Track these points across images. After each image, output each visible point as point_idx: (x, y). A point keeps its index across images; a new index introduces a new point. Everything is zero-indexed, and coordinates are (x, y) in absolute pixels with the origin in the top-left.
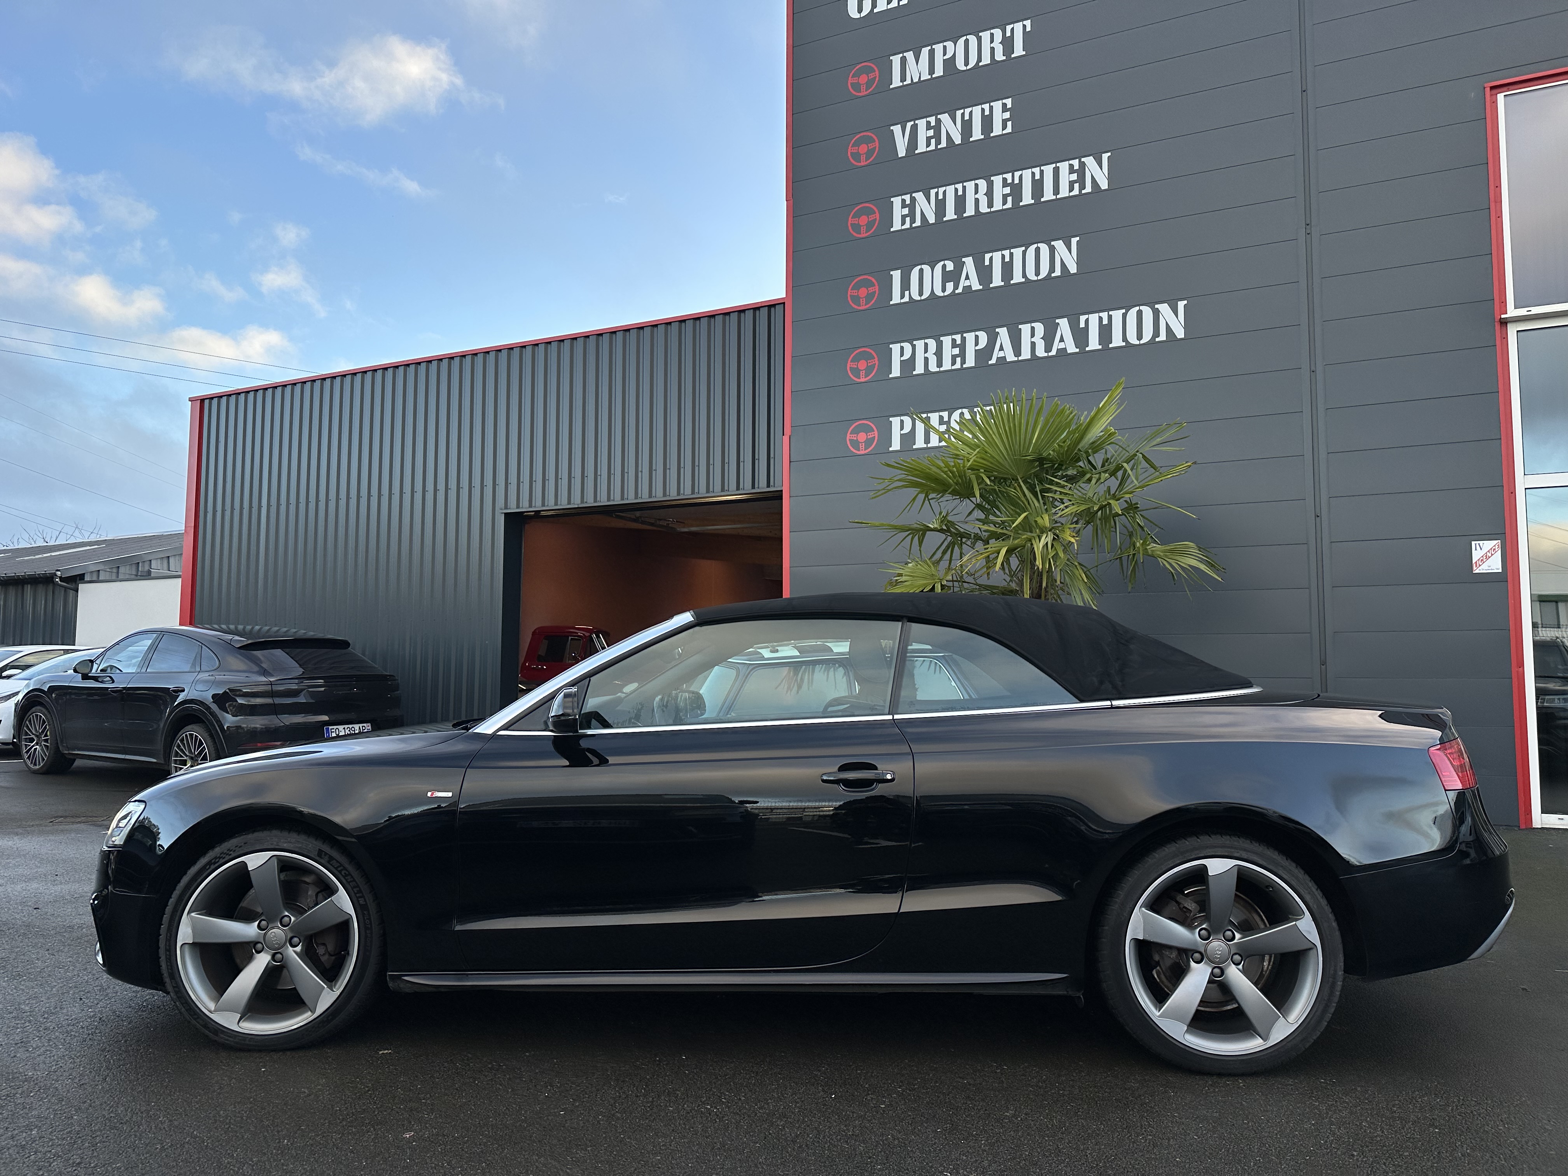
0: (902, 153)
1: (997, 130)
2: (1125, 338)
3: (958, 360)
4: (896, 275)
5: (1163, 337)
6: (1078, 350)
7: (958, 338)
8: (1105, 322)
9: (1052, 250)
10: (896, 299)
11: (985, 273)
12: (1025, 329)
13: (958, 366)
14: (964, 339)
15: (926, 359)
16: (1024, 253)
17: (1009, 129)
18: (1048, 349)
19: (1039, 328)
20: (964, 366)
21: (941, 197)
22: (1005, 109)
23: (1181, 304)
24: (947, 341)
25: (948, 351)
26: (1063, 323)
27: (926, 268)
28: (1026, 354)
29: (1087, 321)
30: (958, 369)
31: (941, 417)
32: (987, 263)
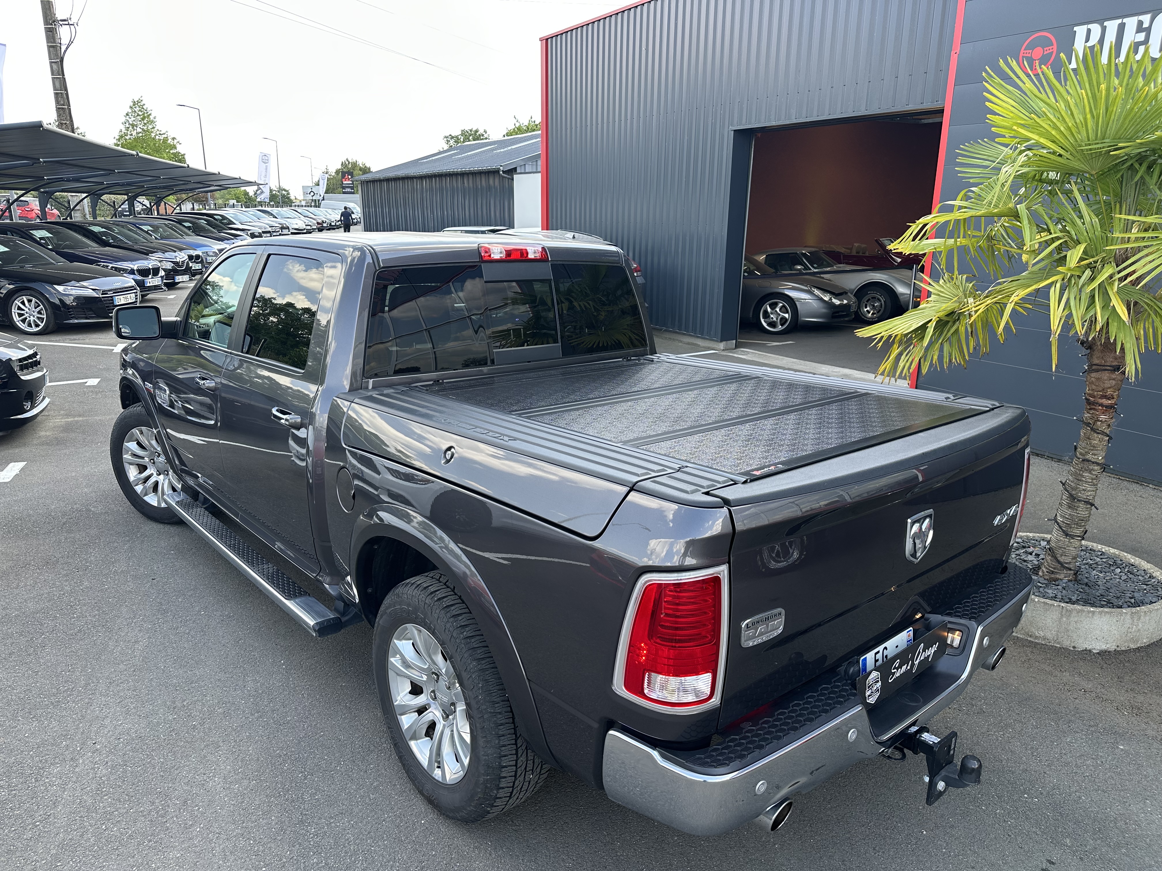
31: (1140, 22)
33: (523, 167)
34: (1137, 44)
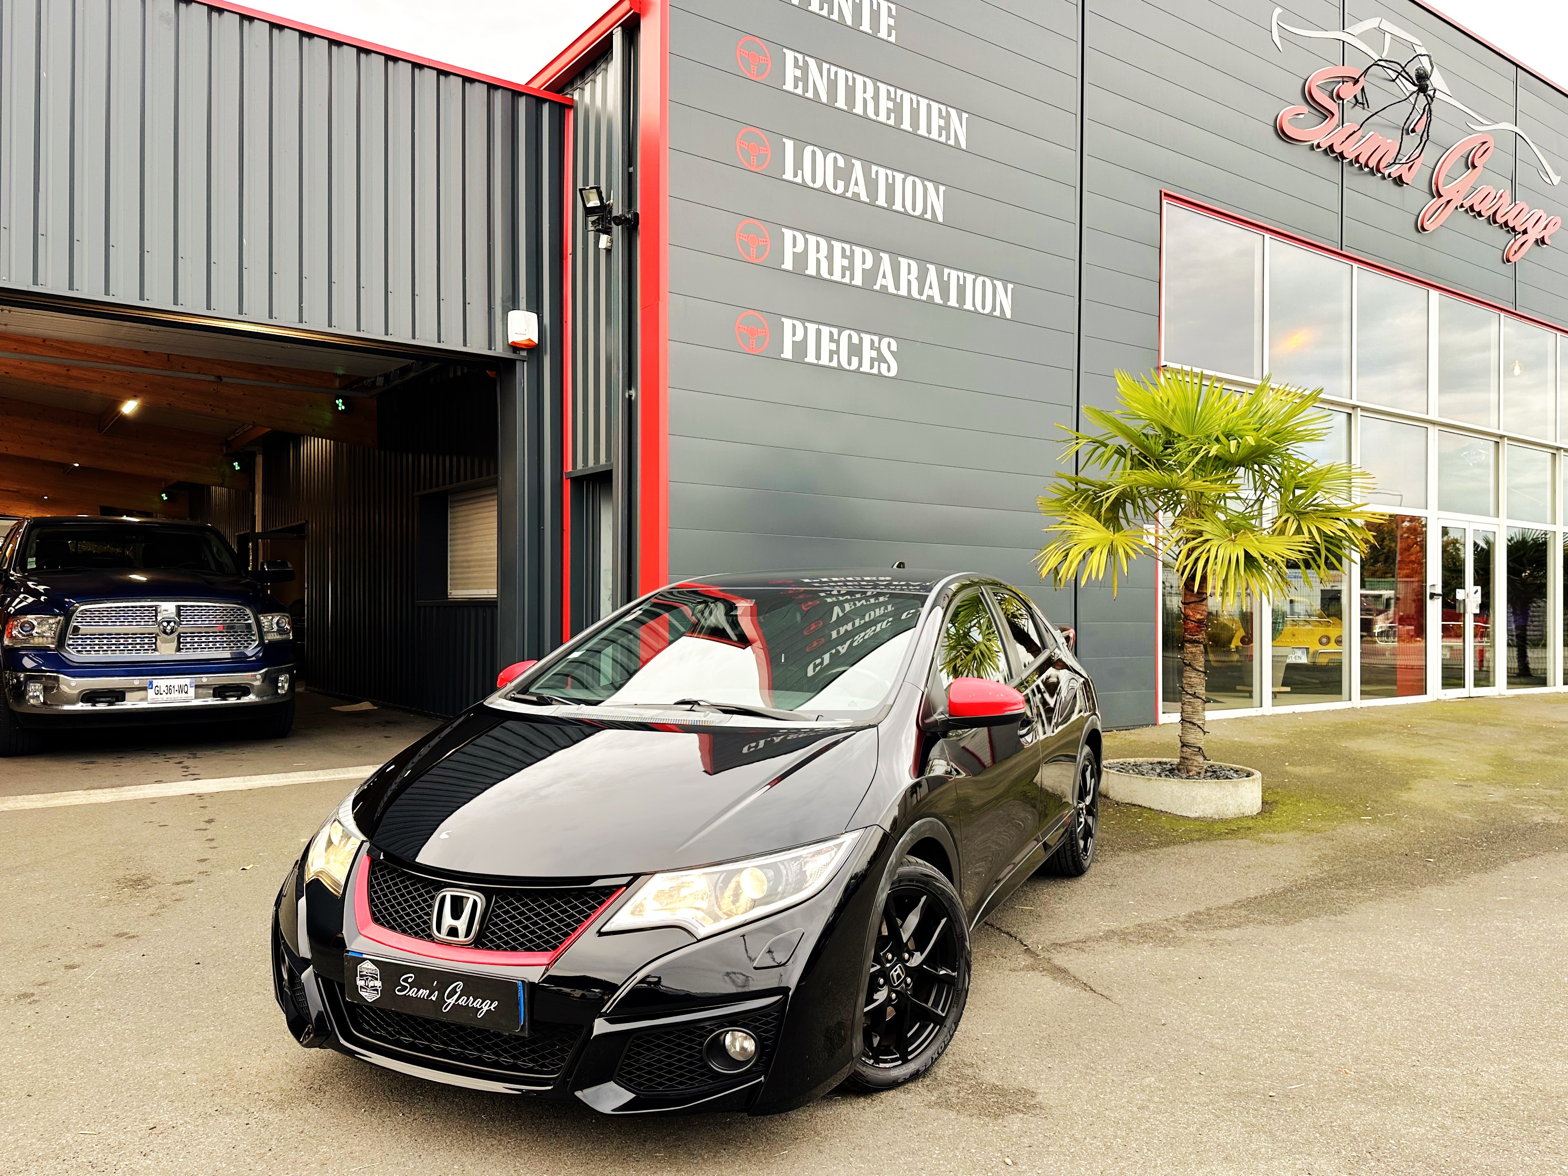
1: (883, 34)
2: (974, 305)
3: (848, 273)
4: (789, 144)
5: (997, 313)
6: (941, 302)
7: (847, 247)
8: (961, 282)
9: (925, 189)
10: (788, 175)
11: (872, 185)
12: (904, 262)
13: (846, 280)
14: (852, 252)
15: (818, 261)
16: (904, 180)
17: (892, 39)
18: (921, 293)
19: (914, 265)
20: (853, 283)
21: (832, 77)
22: (890, 15)
23: (1010, 286)
24: (837, 246)
25: (839, 262)
26: (932, 268)
27: (819, 153)
28: (903, 292)
29: (949, 274)
30: (846, 284)
31: (831, 334)
32: (874, 176)
34: (832, 352)
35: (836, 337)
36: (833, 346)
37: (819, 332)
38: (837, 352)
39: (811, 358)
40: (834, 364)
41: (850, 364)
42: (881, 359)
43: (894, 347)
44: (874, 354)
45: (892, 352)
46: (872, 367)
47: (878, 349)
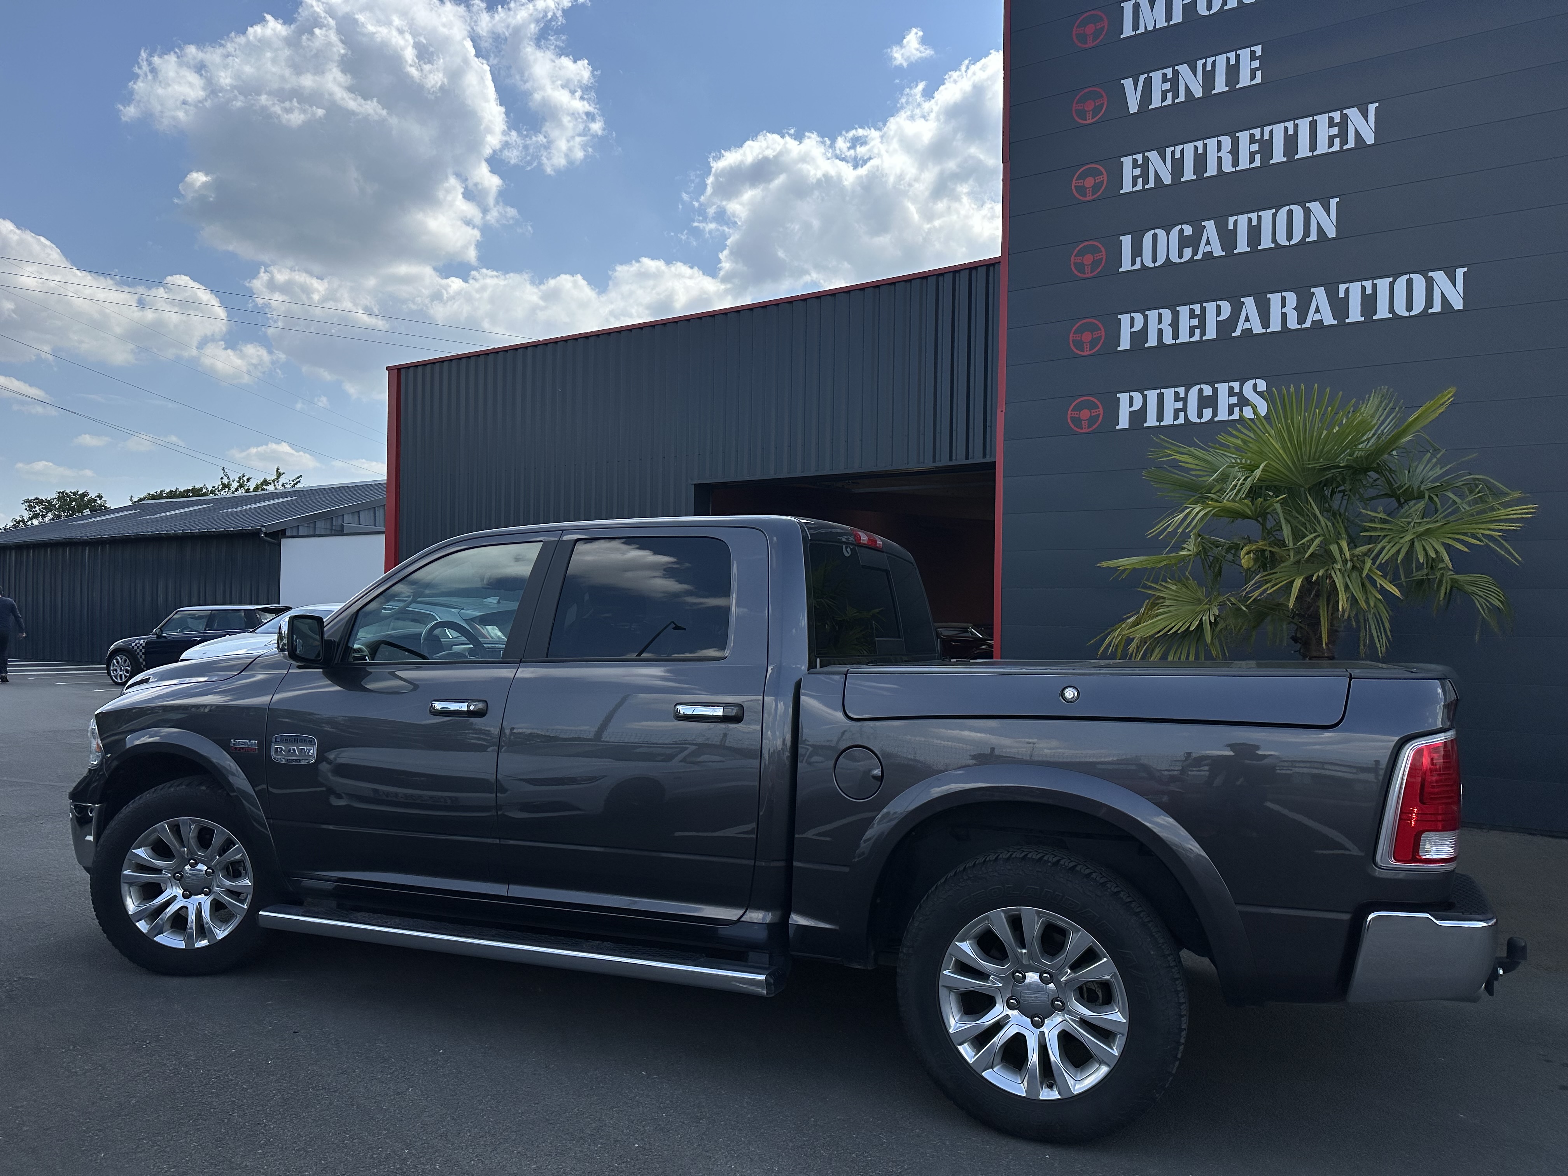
0: (1133, 108)
1: (1244, 81)
2: (1391, 309)
3: (1197, 331)
4: (1127, 241)
5: (1437, 308)
6: (1336, 322)
7: (1197, 308)
8: (1369, 291)
9: (1307, 212)
10: (1126, 266)
11: (1228, 238)
12: (1275, 299)
13: (1197, 337)
14: (1203, 310)
15: (1160, 331)
16: (1274, 216)
17: (1258, 79)
18: (1301, 320)
19: (1292, 298)
20: (1204, 338)
21: (1178, 156)
22: (1253, 57)
23: (1460, 272)
24: (1184, 311)
25: (1185, 322)
26: (1320, 293)
27: (1161, 233)
28: (1275, 326)
29: (1347, 290)
30: (1196, 342)
31: (1177, 394)
32: (1231, 227)
33: (295, 530)
34: (1177, 412)
35: (1182, 395)
36: (1180, 405)
37: (1161, 397)
38: (1185, 409)
39: (1151, 421)
40: (1181, 420)
41: (1200, 416)
42: (1243, 402)
43: (1262, 385)
44: (1234, 400)
45: (1260, 394)
46: (1231, 413)
47: (1240, 395)
